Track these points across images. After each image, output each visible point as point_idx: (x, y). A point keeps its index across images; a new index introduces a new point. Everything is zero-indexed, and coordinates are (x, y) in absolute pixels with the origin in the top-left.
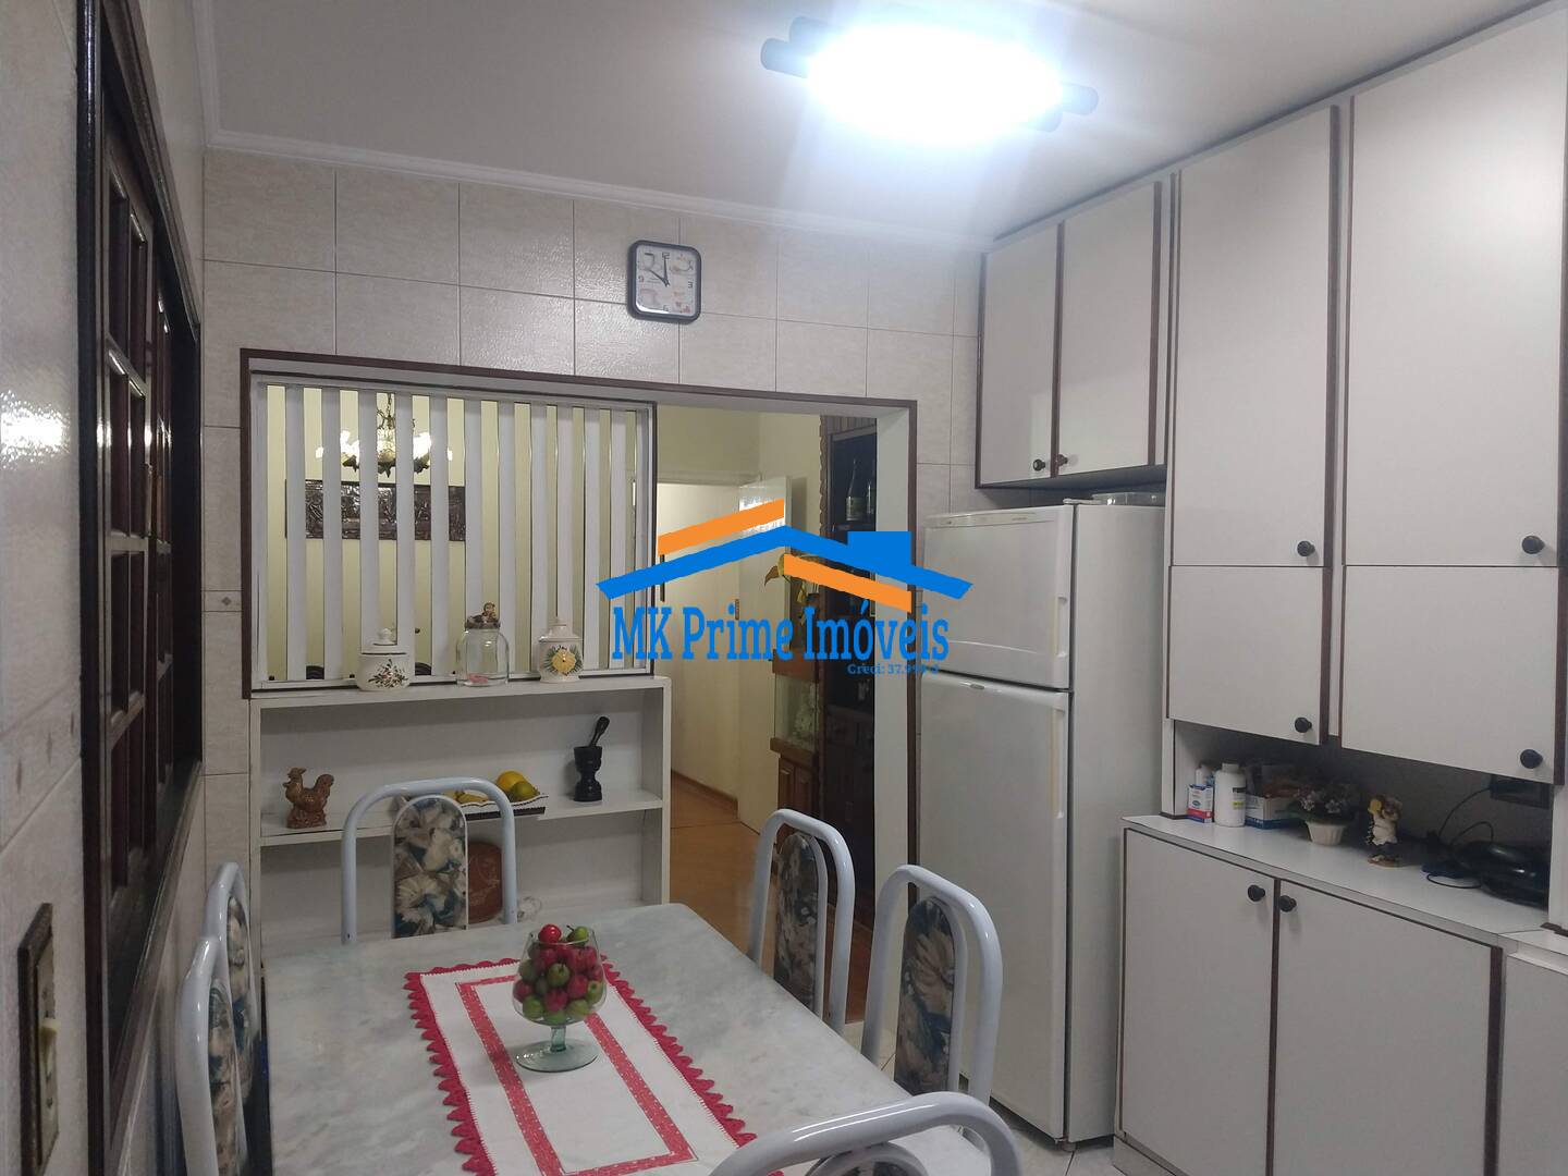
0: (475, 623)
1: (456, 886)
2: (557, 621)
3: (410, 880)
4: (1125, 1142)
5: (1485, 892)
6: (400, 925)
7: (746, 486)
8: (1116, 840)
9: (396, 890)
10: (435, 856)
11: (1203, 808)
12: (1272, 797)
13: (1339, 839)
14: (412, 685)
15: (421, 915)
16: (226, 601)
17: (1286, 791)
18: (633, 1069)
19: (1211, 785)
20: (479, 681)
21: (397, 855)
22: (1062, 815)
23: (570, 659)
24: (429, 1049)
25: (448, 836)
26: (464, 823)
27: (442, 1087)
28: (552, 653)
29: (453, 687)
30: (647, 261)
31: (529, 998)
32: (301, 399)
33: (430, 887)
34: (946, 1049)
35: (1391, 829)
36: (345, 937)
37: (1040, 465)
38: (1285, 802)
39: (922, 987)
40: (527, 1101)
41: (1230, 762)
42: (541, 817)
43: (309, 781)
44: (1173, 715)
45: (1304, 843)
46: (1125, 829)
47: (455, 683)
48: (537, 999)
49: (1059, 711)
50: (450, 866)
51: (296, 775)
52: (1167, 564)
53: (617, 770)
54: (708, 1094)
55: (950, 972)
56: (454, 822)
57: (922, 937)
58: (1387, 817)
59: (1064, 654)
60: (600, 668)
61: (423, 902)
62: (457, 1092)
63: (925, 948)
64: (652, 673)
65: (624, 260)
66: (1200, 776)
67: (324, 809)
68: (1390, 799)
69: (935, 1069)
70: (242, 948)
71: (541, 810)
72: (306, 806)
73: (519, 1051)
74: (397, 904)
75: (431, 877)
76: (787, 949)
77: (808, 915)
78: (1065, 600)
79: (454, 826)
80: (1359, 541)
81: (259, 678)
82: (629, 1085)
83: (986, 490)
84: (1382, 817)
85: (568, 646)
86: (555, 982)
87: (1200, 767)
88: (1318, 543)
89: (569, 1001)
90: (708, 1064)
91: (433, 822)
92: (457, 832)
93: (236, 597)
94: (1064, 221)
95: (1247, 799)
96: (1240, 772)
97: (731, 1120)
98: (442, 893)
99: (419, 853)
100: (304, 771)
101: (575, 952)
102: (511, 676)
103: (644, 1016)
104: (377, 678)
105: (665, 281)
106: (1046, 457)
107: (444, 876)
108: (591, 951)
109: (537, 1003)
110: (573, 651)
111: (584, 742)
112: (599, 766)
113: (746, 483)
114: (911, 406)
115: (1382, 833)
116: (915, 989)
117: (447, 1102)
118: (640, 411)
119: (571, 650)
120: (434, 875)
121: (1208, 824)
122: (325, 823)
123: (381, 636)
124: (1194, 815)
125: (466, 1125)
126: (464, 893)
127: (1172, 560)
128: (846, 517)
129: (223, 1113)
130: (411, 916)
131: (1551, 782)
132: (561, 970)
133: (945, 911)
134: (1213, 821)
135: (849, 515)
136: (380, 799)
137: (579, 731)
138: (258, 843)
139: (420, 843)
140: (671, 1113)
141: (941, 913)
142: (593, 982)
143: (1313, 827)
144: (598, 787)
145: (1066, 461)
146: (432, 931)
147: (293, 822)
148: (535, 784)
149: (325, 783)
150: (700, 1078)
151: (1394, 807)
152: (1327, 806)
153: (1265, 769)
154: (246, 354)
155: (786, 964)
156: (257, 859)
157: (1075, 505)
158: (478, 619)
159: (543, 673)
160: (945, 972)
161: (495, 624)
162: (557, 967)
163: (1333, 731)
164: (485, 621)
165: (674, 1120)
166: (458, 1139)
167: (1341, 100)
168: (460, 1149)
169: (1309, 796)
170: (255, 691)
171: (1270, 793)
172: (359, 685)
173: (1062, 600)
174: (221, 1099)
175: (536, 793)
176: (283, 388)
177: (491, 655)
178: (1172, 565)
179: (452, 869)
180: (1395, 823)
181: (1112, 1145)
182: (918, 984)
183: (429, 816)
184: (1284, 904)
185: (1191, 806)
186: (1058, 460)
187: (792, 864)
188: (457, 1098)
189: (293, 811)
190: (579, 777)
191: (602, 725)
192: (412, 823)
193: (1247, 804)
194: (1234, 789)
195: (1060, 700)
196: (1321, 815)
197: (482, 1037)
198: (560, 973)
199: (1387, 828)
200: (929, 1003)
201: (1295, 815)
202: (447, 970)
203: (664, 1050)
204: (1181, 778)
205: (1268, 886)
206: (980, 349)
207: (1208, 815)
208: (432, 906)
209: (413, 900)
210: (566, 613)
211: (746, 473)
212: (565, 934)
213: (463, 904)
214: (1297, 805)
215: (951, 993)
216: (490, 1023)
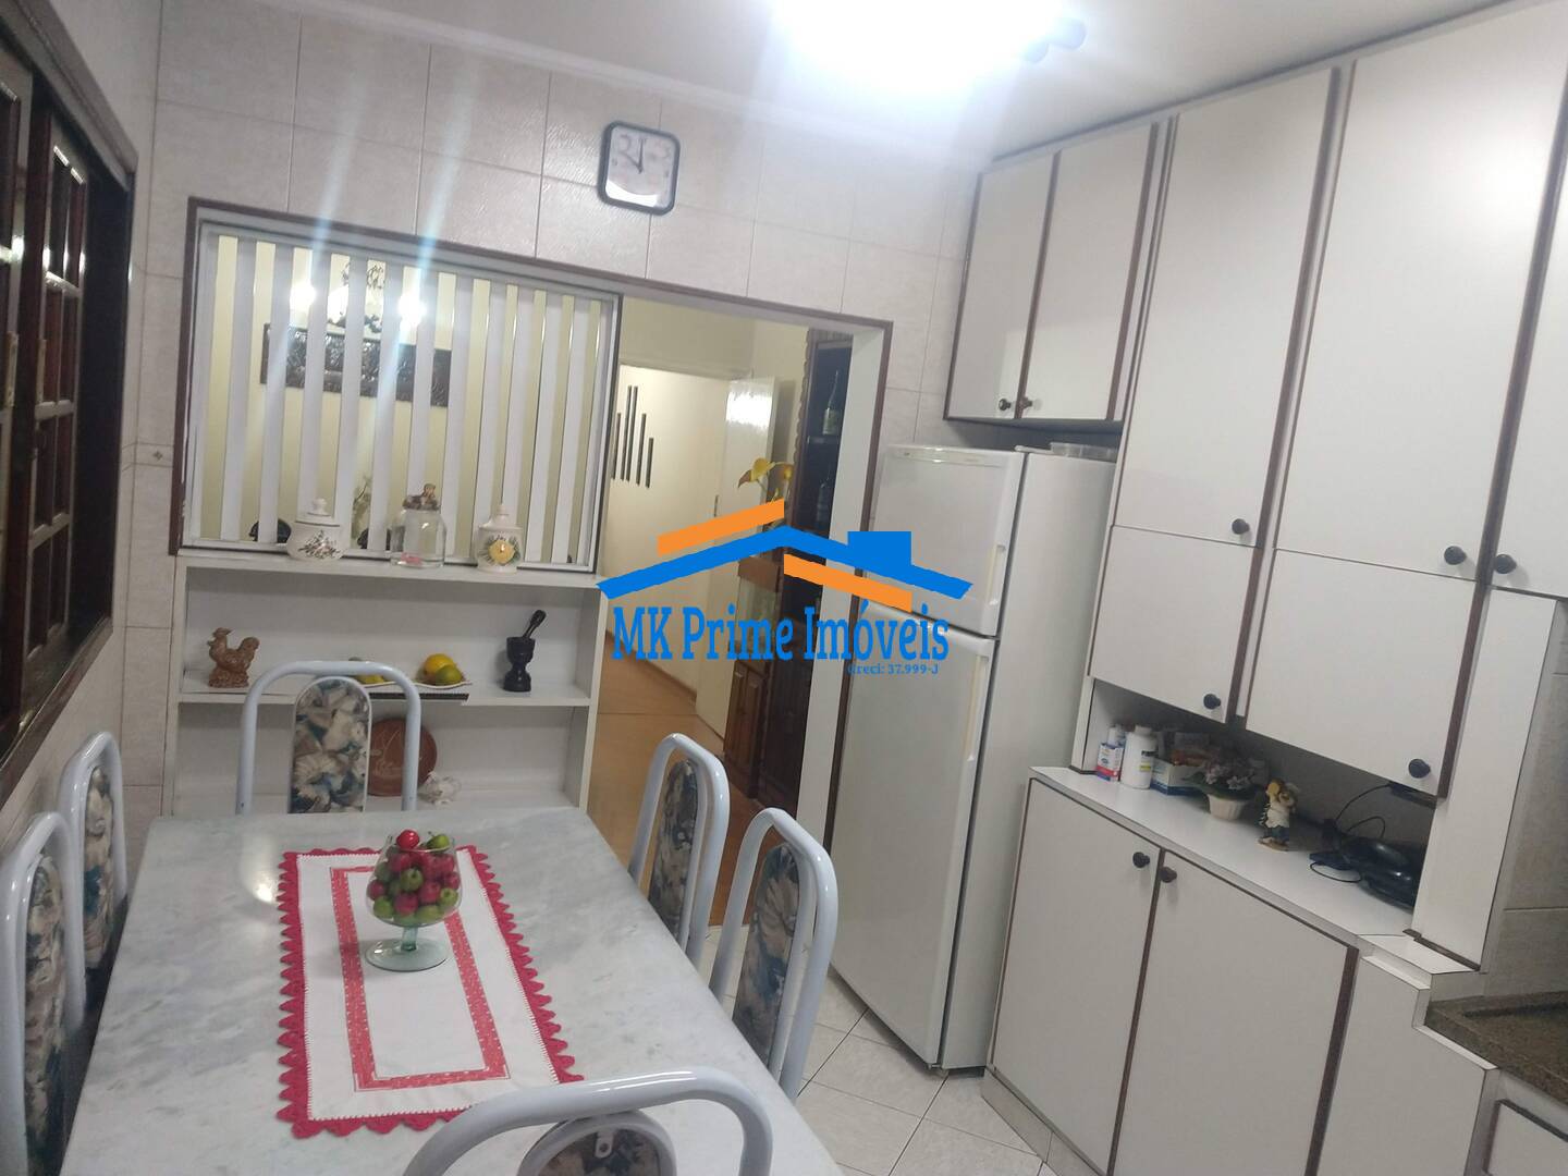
0: (413, 503)
1: (356, 768)
2: (498, 510)
3: (309, 757)
4: (994, 1075)
5: (1364, 889)
6: (296, 800)
7: (736, 382)
8: (1022, 787)
9: (294, 766)
10: (335, 736)
11: (1110, 767)
12: (1180, 764)
13: (1238, 813)
14: (344, 557)
15: (316, 792)
16: (158, 455)
17: (1194, 761)
18: (476, 977)
19: (1122, 745)
20: (413, 562)
21: (297, 732)
22: (973, 758)
23: (505, 549)
24: (284, 934)
25: (350, 719)
26: (369, 705)
27: (284, 975)
28: (490, 543)
29: (387, 565)
30: (623, 144)
31: (381, 899)
32: (253, 253)
33: (329, 766)
34: (779, 991)
35: (1285, 813)
36: (239, 807)
37: (1005, 405)
38: (1192, 771)
39: (766, 930)
40: (363, 999)
41: (1143, 725)
42: (464, 703)
43: (234, 642)
44: (1095, 673)
45: (1202, 815)
46: (1031, 779)
47: (388, 560)
48: (388, 900)
49: (982, 657)
50: (351, 748)
51: (220, 635)
52: (1109, 523)
53: (549, 664)
54: (542, 1011)
55: (792, 919)
56: (358, 705)
57: (773, 880)
58: (1282, 800)
59: (996, 602)
60: (542, 561)
61: (321, 780)
62: (297, 982)
63: (774, 893)
64: (594, 572)
65: (597, 141)
66: (1112, 735)
67: (248, 671)
68: (1289, 785)
69: (767, 1008)
70: (102, 819)
71: (465, 697)
72: (230, 667)
73: (372, 945)
74: (294, 779)
75: (330, 757)
76: (662, 870)
77: (683, 841)
78: (1004, 548)
79: (357, 710)
80: (1293, 526)
81: (192, 533)
82: (467, 993)
83: (956, 423)
84: (1278, 800)
85: (507, 537)
86: (408, 887)
87: (1114, 726)
88: (1254, 522)
89: (420, 905)
90: (551, 980)
91: (336, 703)
92: (360, 716)
93: (168, 452)
94: (1060, 152)
95: (1155, 762)
96: (1151, 736)
97: (554, 1040)
98: (341, 772)
99: (319, 733)
100: (228, 632)
101: (431, 860)
102: (447, 560)
103: (504, 921)
104: (307, 547)
105: (640, 166)
106: (1012, 398)
107: (344, 757)
108: (449, 859)
109: (388, 904)
110: (513, 542)
111: (519, 633)
112: (531, 657)
113: (736, 379)
114: (887, 327)
115: (1276, 816)
116: (760, 928)
117: (284, 992)
118: (606, 302)
119: (510, 541)
120: (333, 754)
121: (1114, 783)
122: (247, 685)
123: (316, 506)
124: (1100, 772)
125: (296, 1016)
126: (363, 775)
127: (1114, 521)
128: (822, 430)
129: (39, 988)
130: (307, 792)
131: (1435, 794)
132: (414, 876)
133: (796, 859)
134: (1119, 780)
135: (825, 428)
136: (287, 674)
137: (514, 621)
138: (176, 698)
139: (321, 723)
140: (500, 1027)
141: (793, 861)
142: (446, 890)
143: (1213, 800)
144: (527, 679)
145: (1030, 404)
146: (326, 809)
147: (214, 681)
148: (463, 668)
149: (250, 646)
150: (540, 993)
151: (1292, 793)
152: (1229, 782)
153: (1179, 735)
154: (194, 203)
155: (659, 883)
156: (174, 713)
157: (1027, 454)
158: (416, 499)
159: (480, 561)
160: (788, 918)
161: (434, 506)
162: (410, 872)
163: (1240, 712)
164: (425, 502)
165: (499, 1035)
166: (283, 1031)
167: (1343, 62)
168: (282, 1041)
169: (1213, 770)
170: (186, 547)
171: (1178, 760)
172: (290, 552)
173: (1001, 548)
174: (37, 975)
175: (462, 678)
176: (236, 240)
177: (428, 538)
178: (1113, 525)
179: (351, 751)
180: (1290, 808)
181: (983, 1075)
182: (764, 926)
183: (333, 697)
184: (1166, 875)
185: (1100, 763)
186: (1023, 402)
187: (676, 788)
188: (295, 987)
189: (215, 670)
190: (509, 667)
191: (538, 618)
192: (314, 702)
193: (1154, 766)
194: (1143, 752)
195: (985, 646)
196: (1222, 789)
197: (339, 927)
198: (413, 878)
199: (1280, 812)
200: (770, 947)
201: (1198, 786)
202: (326, 853)
203: (514, 959)
204: (1095, 734)
205: (1153, 854)
206: (966, 275)
207: (1115, 774)
208: (329, 784)
209: (310, 776)
210: (510, 503)
211: (737, 368)
212: (424, 839)
213: (362, 785)
214: (1200, 776)
215: (790, 939)
216: (351, 914)
